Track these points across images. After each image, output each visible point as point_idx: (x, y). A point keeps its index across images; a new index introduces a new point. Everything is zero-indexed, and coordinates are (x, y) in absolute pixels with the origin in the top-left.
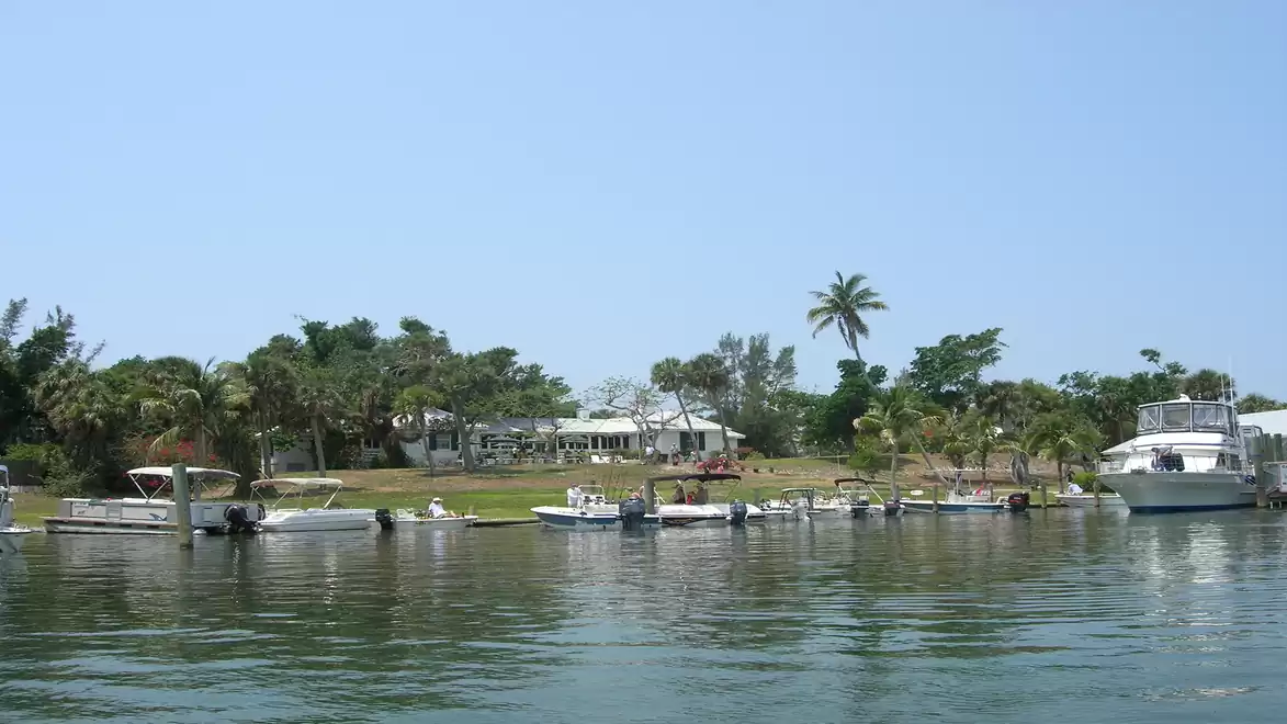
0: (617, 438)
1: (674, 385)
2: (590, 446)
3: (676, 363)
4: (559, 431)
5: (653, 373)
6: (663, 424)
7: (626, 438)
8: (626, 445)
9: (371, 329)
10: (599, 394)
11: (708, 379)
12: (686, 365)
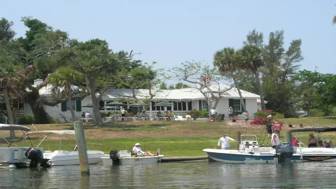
0: (184, 103)
1: (230, 67)
2: (172, 108)
3: (231, 52)
4: (154, 98)
5: (216, 59)
6: (220, 93)
7: (190, 103)
8: (190, 108)
9: (9, 26)
10: (179, 73)
11: (252, 63)
12: (237, 53)
